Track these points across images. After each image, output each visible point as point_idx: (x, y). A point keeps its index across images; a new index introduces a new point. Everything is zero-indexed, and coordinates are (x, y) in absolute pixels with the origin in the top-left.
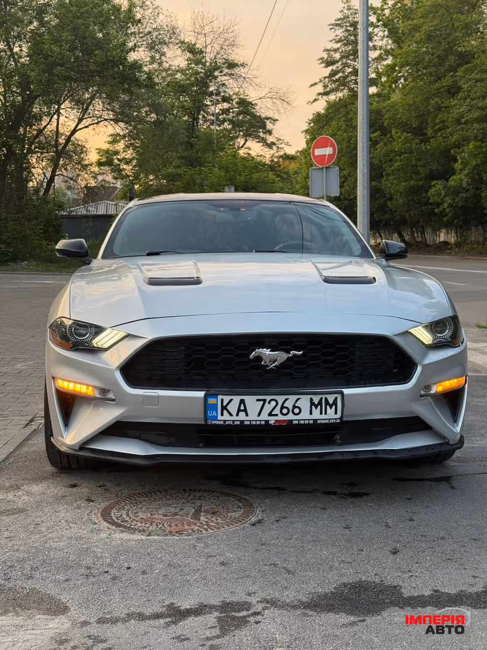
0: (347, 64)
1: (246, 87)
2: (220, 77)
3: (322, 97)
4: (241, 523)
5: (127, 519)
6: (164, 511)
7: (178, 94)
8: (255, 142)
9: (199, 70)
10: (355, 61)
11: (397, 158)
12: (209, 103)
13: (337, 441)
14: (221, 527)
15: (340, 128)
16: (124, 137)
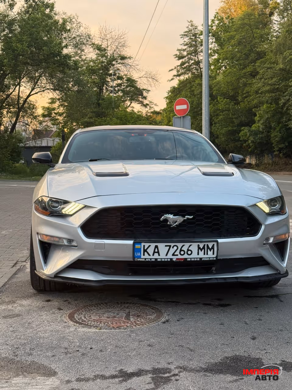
0: (191, 58)
1: (131, 71)
2: (116, 65)
3: (176, 77)
4: (156, 322)
5: (85, 320)
6: (107, 315)
7: (91, 75)
8: (136, 104)
9: (104, 60)
10: (196, 57)
11: (221, 113)
12: (109, 80)
13: (213, 271)
14: (144, 324)
15: (187, 95)
16: (59, 99)
